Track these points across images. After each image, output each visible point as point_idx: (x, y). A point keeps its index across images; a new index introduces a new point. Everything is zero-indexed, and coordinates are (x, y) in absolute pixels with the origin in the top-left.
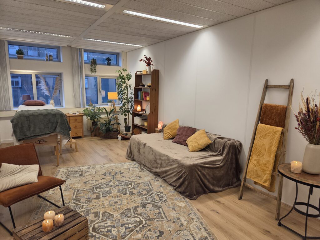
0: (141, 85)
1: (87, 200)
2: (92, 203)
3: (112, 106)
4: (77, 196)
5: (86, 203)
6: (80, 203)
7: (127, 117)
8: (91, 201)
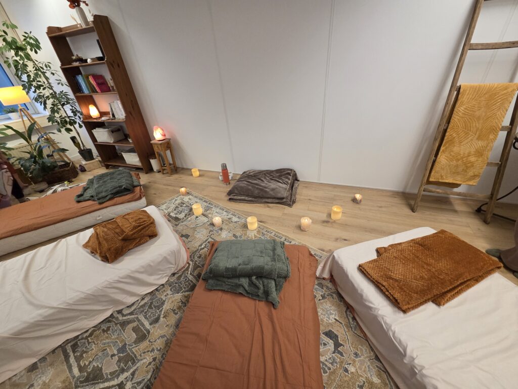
0: (76, 61)
1: (119, 361)
2: (139, 358)
3: (25, 119)
4: (82, 364)
5: (123, 371)
6: (108, 380)
7: (74, 134)
8: (133, 353)
